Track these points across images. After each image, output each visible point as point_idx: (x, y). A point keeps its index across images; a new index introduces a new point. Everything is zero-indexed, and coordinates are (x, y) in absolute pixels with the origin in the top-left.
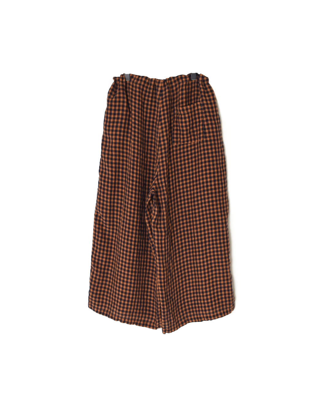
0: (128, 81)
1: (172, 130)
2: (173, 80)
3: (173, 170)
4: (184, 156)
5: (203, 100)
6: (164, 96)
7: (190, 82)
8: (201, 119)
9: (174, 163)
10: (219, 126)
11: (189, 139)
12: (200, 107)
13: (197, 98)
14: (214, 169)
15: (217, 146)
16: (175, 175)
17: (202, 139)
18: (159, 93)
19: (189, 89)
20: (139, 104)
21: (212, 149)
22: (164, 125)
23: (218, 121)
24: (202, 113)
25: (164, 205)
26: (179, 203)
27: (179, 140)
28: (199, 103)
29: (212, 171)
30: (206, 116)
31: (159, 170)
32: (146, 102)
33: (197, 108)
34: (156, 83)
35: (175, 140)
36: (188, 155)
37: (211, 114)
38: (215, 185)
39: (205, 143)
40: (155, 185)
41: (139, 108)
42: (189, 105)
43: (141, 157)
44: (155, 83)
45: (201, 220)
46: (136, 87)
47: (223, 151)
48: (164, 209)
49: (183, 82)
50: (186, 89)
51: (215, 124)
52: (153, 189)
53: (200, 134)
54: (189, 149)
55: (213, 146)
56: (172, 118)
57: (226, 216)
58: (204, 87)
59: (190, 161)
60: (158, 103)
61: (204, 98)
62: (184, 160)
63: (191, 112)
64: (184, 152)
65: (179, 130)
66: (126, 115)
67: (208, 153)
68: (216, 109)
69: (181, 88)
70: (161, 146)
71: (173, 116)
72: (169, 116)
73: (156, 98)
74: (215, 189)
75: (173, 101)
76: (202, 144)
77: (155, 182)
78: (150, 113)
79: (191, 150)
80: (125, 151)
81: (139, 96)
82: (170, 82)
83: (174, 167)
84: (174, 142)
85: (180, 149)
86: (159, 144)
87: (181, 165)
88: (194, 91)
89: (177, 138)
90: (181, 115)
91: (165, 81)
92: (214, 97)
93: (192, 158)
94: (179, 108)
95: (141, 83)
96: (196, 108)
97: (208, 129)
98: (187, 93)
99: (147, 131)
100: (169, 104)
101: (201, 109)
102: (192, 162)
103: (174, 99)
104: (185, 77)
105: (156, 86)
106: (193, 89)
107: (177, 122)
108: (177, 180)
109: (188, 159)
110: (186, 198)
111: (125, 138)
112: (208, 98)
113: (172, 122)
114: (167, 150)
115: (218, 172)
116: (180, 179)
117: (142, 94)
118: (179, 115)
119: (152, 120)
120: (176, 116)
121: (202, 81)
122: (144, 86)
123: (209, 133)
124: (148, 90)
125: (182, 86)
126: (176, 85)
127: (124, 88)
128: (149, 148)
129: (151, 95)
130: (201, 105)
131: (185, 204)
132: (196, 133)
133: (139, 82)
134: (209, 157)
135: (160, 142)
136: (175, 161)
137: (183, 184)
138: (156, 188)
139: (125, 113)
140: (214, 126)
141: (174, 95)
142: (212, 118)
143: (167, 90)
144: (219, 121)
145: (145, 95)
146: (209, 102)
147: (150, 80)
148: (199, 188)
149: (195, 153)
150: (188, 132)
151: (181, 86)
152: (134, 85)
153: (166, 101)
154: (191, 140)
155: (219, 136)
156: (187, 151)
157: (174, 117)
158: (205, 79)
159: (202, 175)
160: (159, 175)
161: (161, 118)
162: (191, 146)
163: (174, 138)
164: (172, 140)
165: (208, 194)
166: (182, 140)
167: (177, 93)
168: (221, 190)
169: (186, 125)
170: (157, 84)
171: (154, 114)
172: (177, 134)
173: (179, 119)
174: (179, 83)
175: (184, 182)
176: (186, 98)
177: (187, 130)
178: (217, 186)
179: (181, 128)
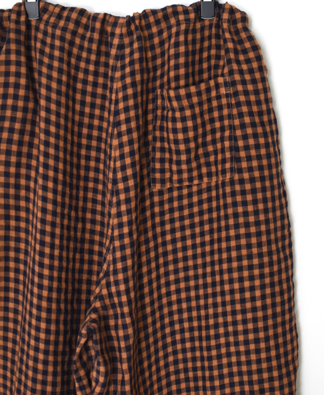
0: (33, 20)
1: (150, 149)
2: (152, 19)
3: (152, 254)
4: (182, 218)
5: (231, 73)
6: (127, 60)
7: (198, 25)
8: (226, 123)
9: (155, 237)
10: (275, 139)
11: (195, 173)
12: (223, 91)
13: (217, 67)
14: (260, 255)
15: (269, 194)
16: (158, 267)
17: (228, 176)
18: (113, 52)
19: (194, 41)
20: (59, 82)
21: (255, 202)
22: (125, 139)
23: (271, 128)
24: (229, 106)
25: (124, 355)
26: (169, 340)
27: (168, 175)
28: (221, 80)
29: (256, 261)
30: (241, 115)
31: (111, 258)
32: (81, 76)
33: (217, 92)
34: (108, 26)
35: (158, 176)
36: (191, 216)
37: (255, 109)
38: (263, 297)
39: (238, 188)
40: (100, 300)
41: (59, 92)
42: (194, 84)
43: (66, 222)
44: (105, 25)
45: (226, 386)
46: (53, 36)
47: (284, 205)
48: (125, 366)
49: (178, 24)
50: (186, 43)
51: (265, 135)
52: (95, 310)
53: (224, 161)
54: (195, 199)
55: (260, 196)
56: (150, 117)
57: (293, 377)
58: (235, 38)
59: (198, 230)
60: (112, 79)
61: (235, 67)
62: (183, 228)
63: (200, 104)
64: (181, 208)
65: (167, 150)
66: (25, 110)
67: (246, 214)
68: (266, 96)
69: (173, 40)
70: (118, 193)
71: (153, 113)
72: (140, 112)
73: (106, 65)
74: (264, 308)
75: (151, 75)
76: (228, 189)
77: (101, 290)
78: (93, 106)
79: (200, 202)
80: (23, 204)
81: (61, 60)
82: (143, 23)
83: (156, 247)
84: (154, 181)
85: (171, 200)
86: (112, 187)
87: (174, 241)
88: (209, 48)
89: (162, 171)
90: (173, 110)
91: (130, 20)
92: (261, 63)
93: (202, 223)
94: (168, 94)
95: (68, 25)
96: (214, 94)
97: (247, 148)
98: (190, 54)
99: (83, 152)
100: (142, 81)
101: (227, 96)
102: (202, 234)
103: (155, 69)
104: (186, 11)
105: (106, 33)
106: (206, 44)
107: (162, 129)
108: (163, 281)
109: (192, 226)
110: (186, 325)
111: (23, 171)
112: (245, 67)
113: (150, 127)
114: (133, 204)
115: (271, 264)
116: (172, 277)
117: (70, 54)
118: (168, 111)
119: (96, 122)
120: (159, 112)
121: (229, 21)
122: (74, 33)
123: (249, 158)
124: (86, 44)
125: (178, 34)
126: (160, 33)
127: (22, 38)
128: (90, 195)
129: (93, 57)
130: (226, 84)
131: (183, 341)
132: (212, 158)
133: (62, 23)
134: (247, 225)
135: (115, 182)
136: (158, 230)
137: (178, 291)
138: (105, 308)
139: (21, 104)
140: (262, 141)
141: (154, 58)
142: (257, 120)
143: (136, 45)
144: (274, 127)
145: (79, 58)
146: (247, 77)
147: (91, 18)
148: (220, 304)
149: (210, 210)
150: (193, 155)
151: (174, 36)
152: (50, 30)
153: (133, 73)
154: (200, 177)
155: (274, 166)
156: (191, 206)
157: (156, 116)
158: (238, 16)
159: (230, 271)
160: (111, 273)
161: (118, 120)
162: (200, 192)
163: (154, 170)
164: (148, 175)
165: (245, 322)
166: (175, 177)
167: (163, 54)
168: (279, 309)
169: (186, 137)
170: (109, 29)
171: (103, 108)
172: (162, 161)
173: (167, 122)
174: (169, 28)
175: (182, 285)
176: (186, 65)
177: (188, 151)
178: (269, 301)
179: (173, 147)
